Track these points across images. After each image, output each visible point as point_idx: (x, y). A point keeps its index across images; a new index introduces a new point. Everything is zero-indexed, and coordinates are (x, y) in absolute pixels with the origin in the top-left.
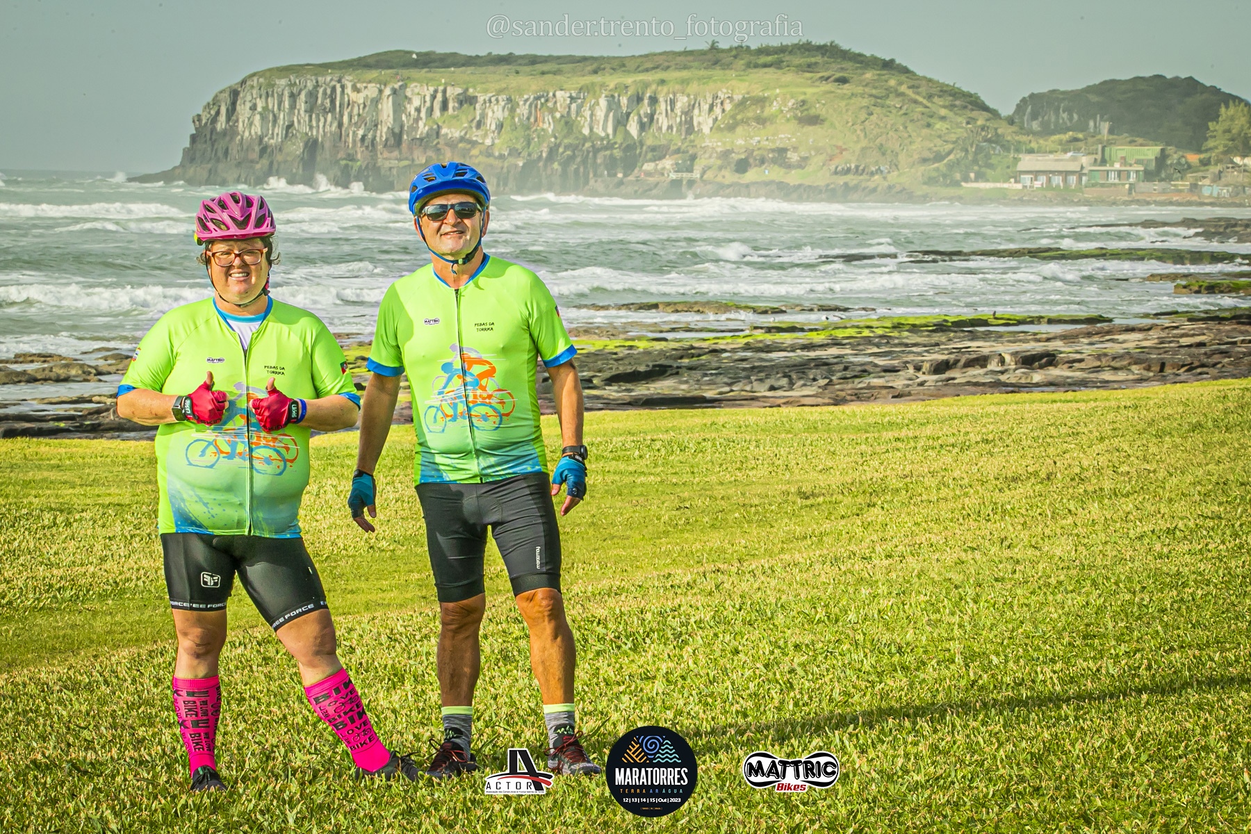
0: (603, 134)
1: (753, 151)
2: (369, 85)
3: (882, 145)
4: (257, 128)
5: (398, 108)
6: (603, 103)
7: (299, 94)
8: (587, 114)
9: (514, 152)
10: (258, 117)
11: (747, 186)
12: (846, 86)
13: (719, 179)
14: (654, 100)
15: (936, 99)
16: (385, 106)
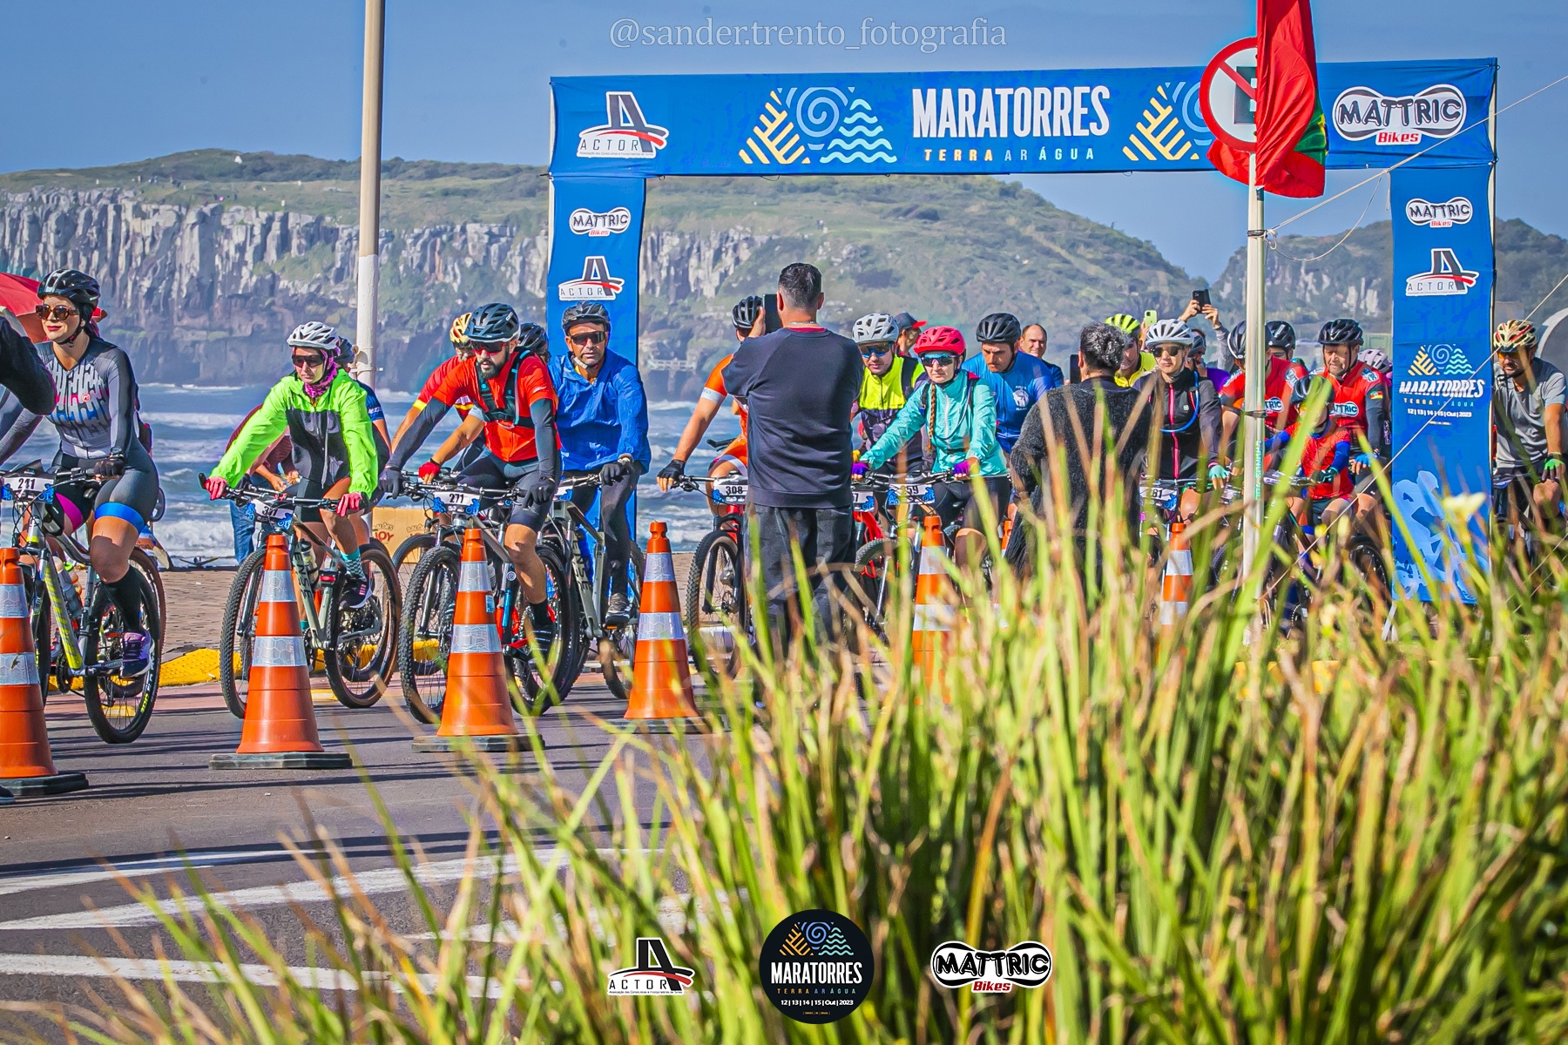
0: (541, 295)
2: (162, 208)
5: (208, 248)
7: (46, 218)
8: (516, 261)
9: (396, 321)
12: (937, 225)
15: (1081, 250)
16: (187, 242)
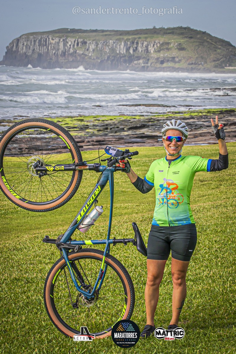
0: (123, 53)
1: (165, 58)
2: (57, 38)
3: (202, 56)
4: (24, 50)
5: (65, 45)
6: (123, 44)
7: (36, 40)
8: (118, 47)
9: (98, 58)
10: (24, 47)
11: (164, 68)
12: (192, 39)
13: (156, 66)
14: (137, 43)
15: (218, 43)
16: (61, 44)
